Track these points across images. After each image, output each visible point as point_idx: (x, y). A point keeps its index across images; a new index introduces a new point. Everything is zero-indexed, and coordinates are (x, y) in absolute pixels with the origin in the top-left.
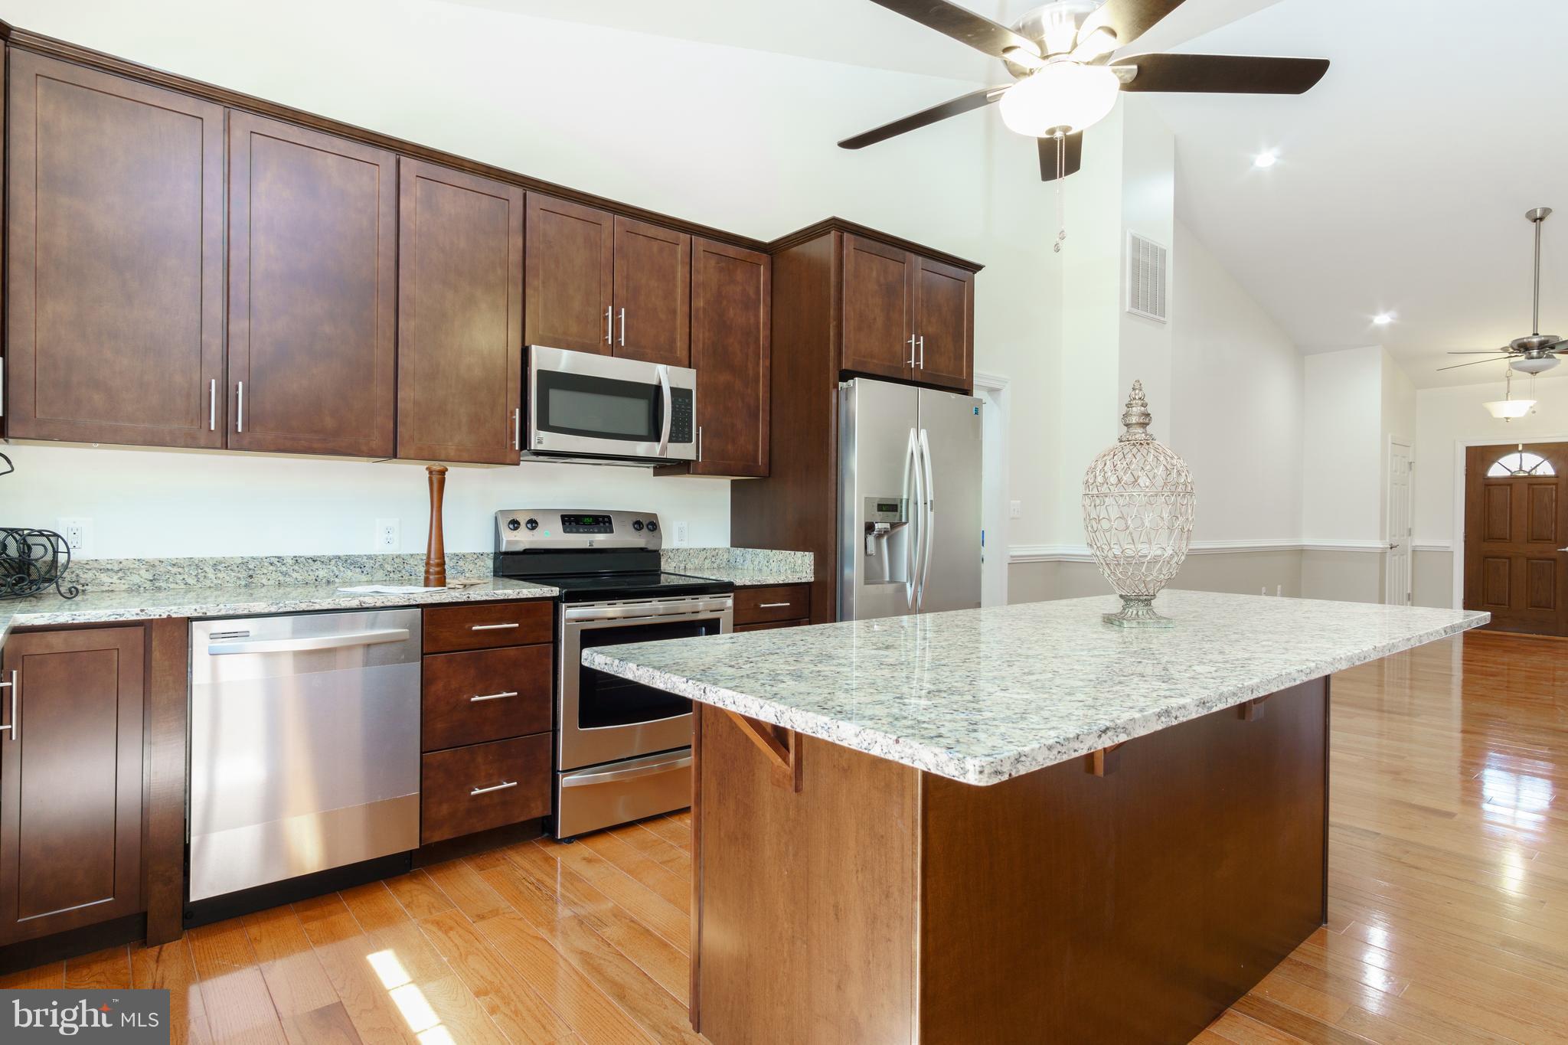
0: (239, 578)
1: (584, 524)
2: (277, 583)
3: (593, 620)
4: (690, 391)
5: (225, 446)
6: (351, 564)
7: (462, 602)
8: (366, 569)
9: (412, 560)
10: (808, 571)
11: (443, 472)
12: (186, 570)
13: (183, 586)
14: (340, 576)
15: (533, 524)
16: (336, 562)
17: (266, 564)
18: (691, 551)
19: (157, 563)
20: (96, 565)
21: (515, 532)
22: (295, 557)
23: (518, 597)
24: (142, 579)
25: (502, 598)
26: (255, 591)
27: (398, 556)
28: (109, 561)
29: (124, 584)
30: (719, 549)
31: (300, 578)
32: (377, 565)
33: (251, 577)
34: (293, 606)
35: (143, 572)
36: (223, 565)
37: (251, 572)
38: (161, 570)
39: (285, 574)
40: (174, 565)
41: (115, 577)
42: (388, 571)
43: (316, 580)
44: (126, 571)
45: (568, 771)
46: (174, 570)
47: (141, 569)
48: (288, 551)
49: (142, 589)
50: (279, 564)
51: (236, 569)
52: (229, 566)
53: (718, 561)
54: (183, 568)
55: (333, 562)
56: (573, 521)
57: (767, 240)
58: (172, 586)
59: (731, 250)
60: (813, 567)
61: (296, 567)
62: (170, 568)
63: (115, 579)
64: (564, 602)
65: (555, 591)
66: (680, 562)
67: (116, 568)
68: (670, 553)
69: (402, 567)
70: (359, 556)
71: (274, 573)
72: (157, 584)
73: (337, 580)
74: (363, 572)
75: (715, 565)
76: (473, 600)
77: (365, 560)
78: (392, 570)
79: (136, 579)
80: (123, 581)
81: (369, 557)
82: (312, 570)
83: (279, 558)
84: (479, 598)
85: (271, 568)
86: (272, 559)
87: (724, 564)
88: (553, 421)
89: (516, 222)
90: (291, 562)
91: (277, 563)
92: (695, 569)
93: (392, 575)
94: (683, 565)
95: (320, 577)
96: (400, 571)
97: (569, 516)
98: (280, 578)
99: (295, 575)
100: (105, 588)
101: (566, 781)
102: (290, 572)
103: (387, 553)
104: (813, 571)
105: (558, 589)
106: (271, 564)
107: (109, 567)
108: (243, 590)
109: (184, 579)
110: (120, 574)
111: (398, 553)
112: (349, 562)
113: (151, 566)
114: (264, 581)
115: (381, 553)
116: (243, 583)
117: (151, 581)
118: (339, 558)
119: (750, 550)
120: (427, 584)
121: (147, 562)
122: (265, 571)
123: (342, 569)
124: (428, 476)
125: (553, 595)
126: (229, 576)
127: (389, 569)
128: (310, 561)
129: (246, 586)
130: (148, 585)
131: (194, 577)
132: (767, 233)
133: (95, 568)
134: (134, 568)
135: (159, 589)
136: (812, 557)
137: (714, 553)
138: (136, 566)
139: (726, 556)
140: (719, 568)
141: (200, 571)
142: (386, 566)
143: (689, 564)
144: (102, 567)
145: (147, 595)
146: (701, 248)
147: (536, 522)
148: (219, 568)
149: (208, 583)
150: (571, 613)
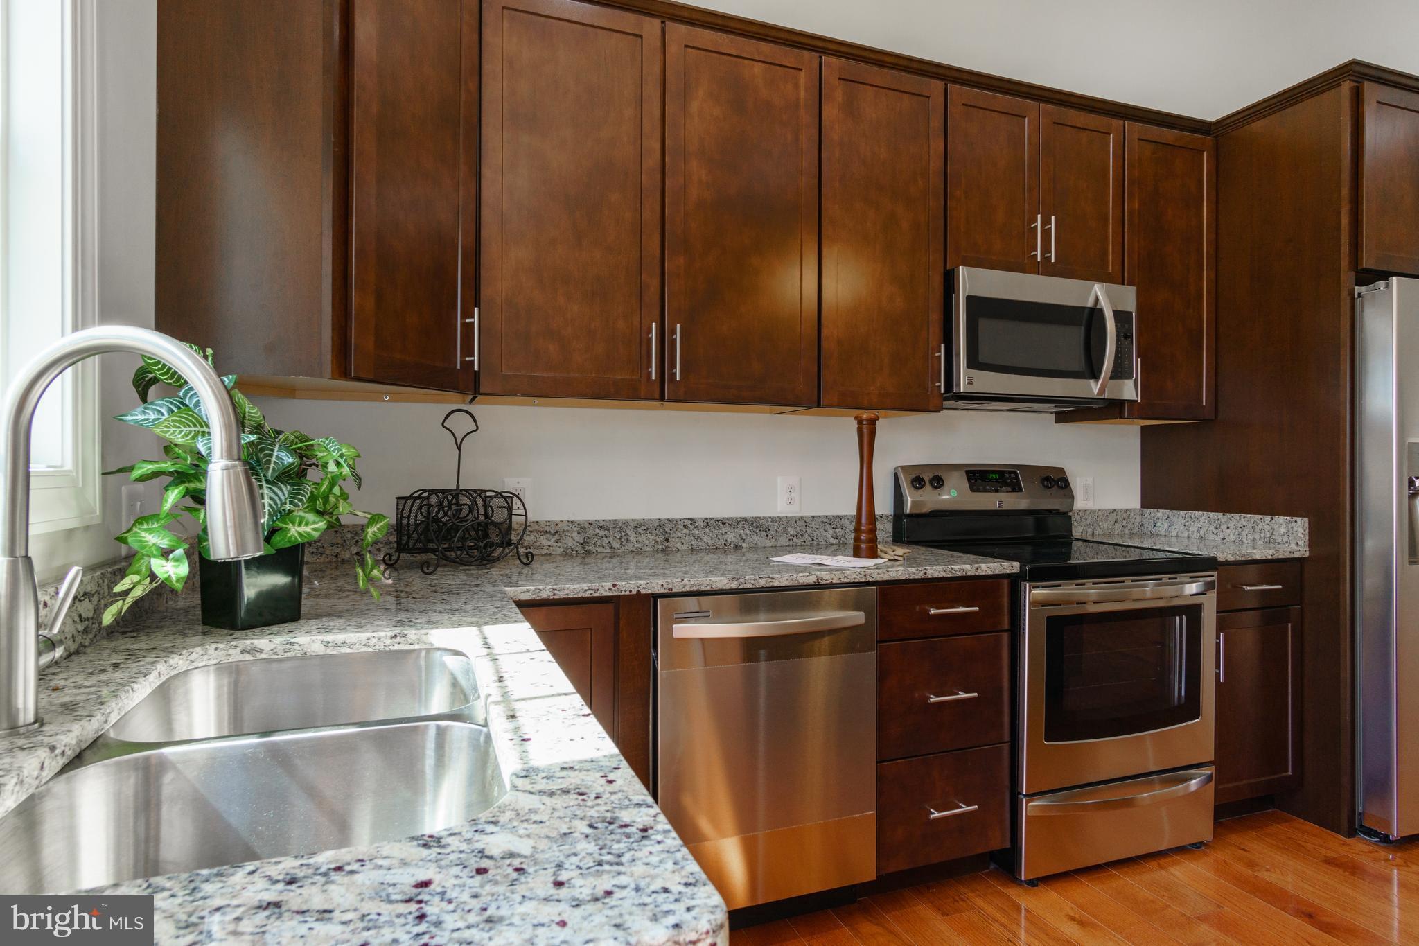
0: (657, 542)
1: (990, 481)
2: (690, 547)
3: (1060, 605)
4: (1131, 313)
5: (662, 398)
6: (757, 527)
7: (918, 579)
8: (771, 532)
9: (814, 523)
10: (1301, 543)
11: (873, 422)
12: (612, 532)
13: (609, 550)
14: (747, 541)
15: (938, 482)
16: (743, 524)
17: (680, 527)
18: (1100, 513)
19: (587, 526)
20: (537, 527)
21: (921, 490)
22: (706, 519)
23: (977, 574)
24: (574, 543)
25: (959, 574)
26: (670, 557)
27: (801, 518)
28: (548, 523)
29: (560, 547)
30: (1130, 510)
31: (710, 542)
32: (781, 529)
33: (667, 540)
34: (753, 582)
35: (575, 535)
36: (643, 528)
37: (667, 535)
38: (590, 532)
39: (697, 538)
40: (601, 527)
41: (553, 540)
42: (791, 535)
43: (725, 545)
44: (561, 533)
45: (1032, 795)
46: (601, 533)
47: (573, 531)
48: (700, 513)
49: (574, 552)
50: (691, 527)
51: (654, 532)
52: (648, 529)
53: (1130, 525)
54: (609, 530)
55: (740, 525)
56: (980, 477)
57: (1212, 118)
58: (599, 550)
59: (1169, 135)
60: (1307, 537)
61: (707, 531)
62: (597, 530)
63: (552, 542)
64: (1029, 581)
65: (1013, 567)
66: (1088, 526)
67: (553, 531)
68: (1076, 515)
69: (804, 531)
70: (765, 518)
71: (687, 536)
72: (587, 548)
73: (744, 545)
74: (767, 536)
75: (1126, 531)
76: (930, 577)
77: (769, 523)
78: (795, 533)
79: (569, 542)
80: (559, 544)
81: (774, 519)
82: (721, 534)
83: (691, 520)
84: (936, 575)
85: (685, 531)
86: (686, 521)
87: (1136, 530)
88: (983, 358)
89: (936, 123)
90: (702, 524)
91: (690, 526)
92: (1104, 534)
93: (795, 539)
94: (1090, 530)
95: (729, 541)
96: (802, 536)
97: (974, 472)
98: (693, 543)
99: (706, 539)
100: (544, 551)
101: (1029, 808)
102: (702, 535)
103: (790, 515)
104: (1307, 543)
105: (1018, 563)
106: (685, 527)
107: (548, 529)
108: (660, 555)
109: (609, 542)
110: (557, 537)
111: (800, 515)
112: (754, 525)
113: (582, 527)
114: (679, 545)
115: (784, 515)
116: (660, 547)
117: (582, 544)
118: (746, 520)
119: (1182, 512)
120: (857, 553)
121: (578, 524)
122: (680, 535)
123: (748, 532)
124: (857, 426)
125: (1013, 571)
126: (648, 539)
127: (792, 533)
128: (719, 523)
129: (663, 550)
130: (579, 548)
131: (618, 541)
132: (1211, 110)
133: (536, 530)
134: (568, 531)
135: (589, 553)
136: (1307, 525)
137: (1125, 515)
138: (569, 528)
139: (1138, 519)
140: (1131, 534)
141: (623, 534)
142: (789, 529)
143: (1098, 529)
144: (542, 529)
145: (579, 559)
146: (1136, 137)
147: (941, 479)
148: (639, 530)
149: (630, 547)
150: (1033, 593)
